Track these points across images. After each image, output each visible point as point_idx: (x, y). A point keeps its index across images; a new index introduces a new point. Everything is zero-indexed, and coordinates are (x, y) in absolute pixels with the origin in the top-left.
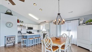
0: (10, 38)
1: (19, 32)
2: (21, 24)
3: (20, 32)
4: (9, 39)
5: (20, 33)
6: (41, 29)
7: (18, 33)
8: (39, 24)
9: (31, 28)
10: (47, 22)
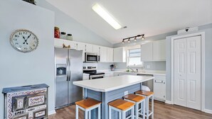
0: (26, 99)
1: (62, 70)
2: (67, 43)
3: (64, 69)
4: (20, 104)
5: (64, 73)
6: (124, 61)
7: (58, 74)
8: (115, 46)
9: (95, 58)
10: (148, 38)
